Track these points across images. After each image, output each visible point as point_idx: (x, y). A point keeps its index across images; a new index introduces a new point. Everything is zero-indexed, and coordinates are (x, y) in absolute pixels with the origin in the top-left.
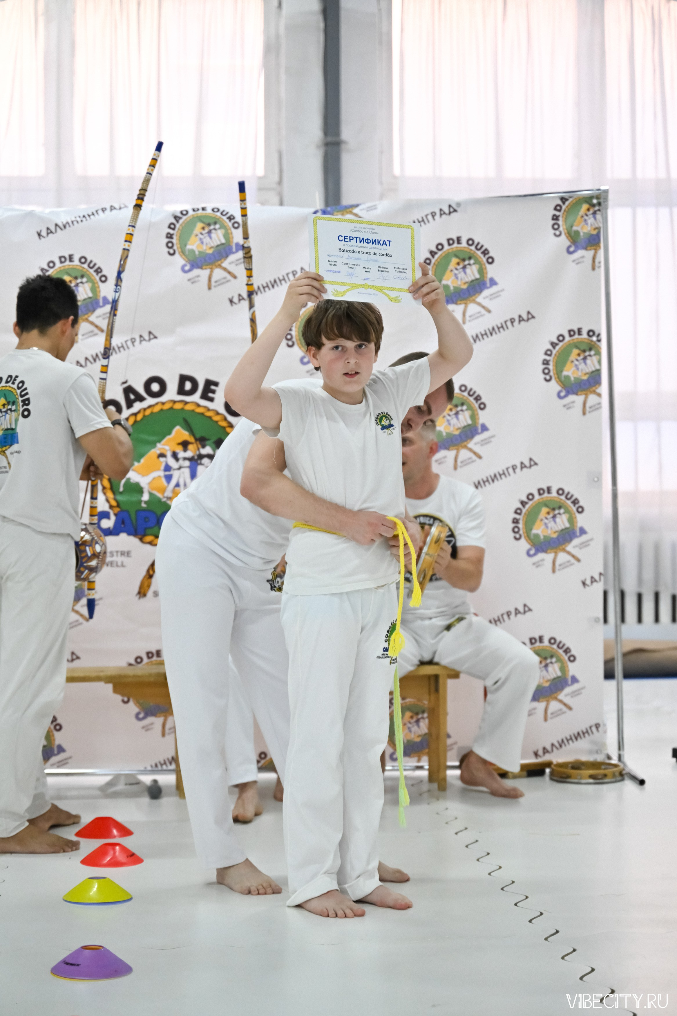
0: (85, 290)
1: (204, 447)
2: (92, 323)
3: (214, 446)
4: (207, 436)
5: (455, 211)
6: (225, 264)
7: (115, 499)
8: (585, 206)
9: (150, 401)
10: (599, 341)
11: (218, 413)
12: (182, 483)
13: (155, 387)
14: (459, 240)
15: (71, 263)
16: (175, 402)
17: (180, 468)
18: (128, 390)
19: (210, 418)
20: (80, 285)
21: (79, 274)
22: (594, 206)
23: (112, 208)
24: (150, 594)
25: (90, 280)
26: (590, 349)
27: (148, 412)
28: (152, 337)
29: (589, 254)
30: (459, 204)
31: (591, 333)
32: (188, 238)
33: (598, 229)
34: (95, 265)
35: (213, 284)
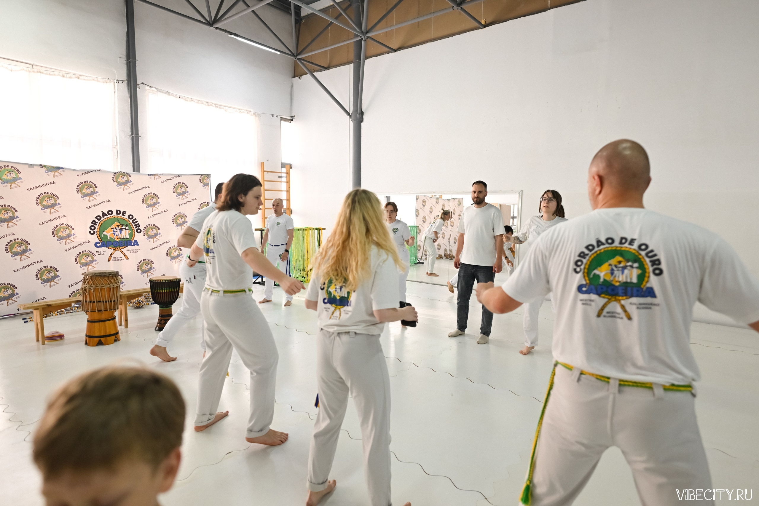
0: (91, 189)
1: (123, 226)
2: (93, 197)
3: (125, 226)
4: (124, 224)
6: (128, 185)
7: (101, 239)
8: (206, 177)
9: (109, 216)
11: (126, 219)
12: (118, 235)
13: (110, 213)
15: (87, 183)
17: (117, 231)
18: (103, 213)
19: (124, 220)
21: (90, 186)
22: (208, 177)
23: (97, 170)
24: (111, 260)
25: (92, 187)
27: (108, 218)
28: (109, 201)
29: (207, 187)
30: (180, 175)
31: (208, 203)
33: (209, 182)
34: (94, 183)
35: (125, 189)
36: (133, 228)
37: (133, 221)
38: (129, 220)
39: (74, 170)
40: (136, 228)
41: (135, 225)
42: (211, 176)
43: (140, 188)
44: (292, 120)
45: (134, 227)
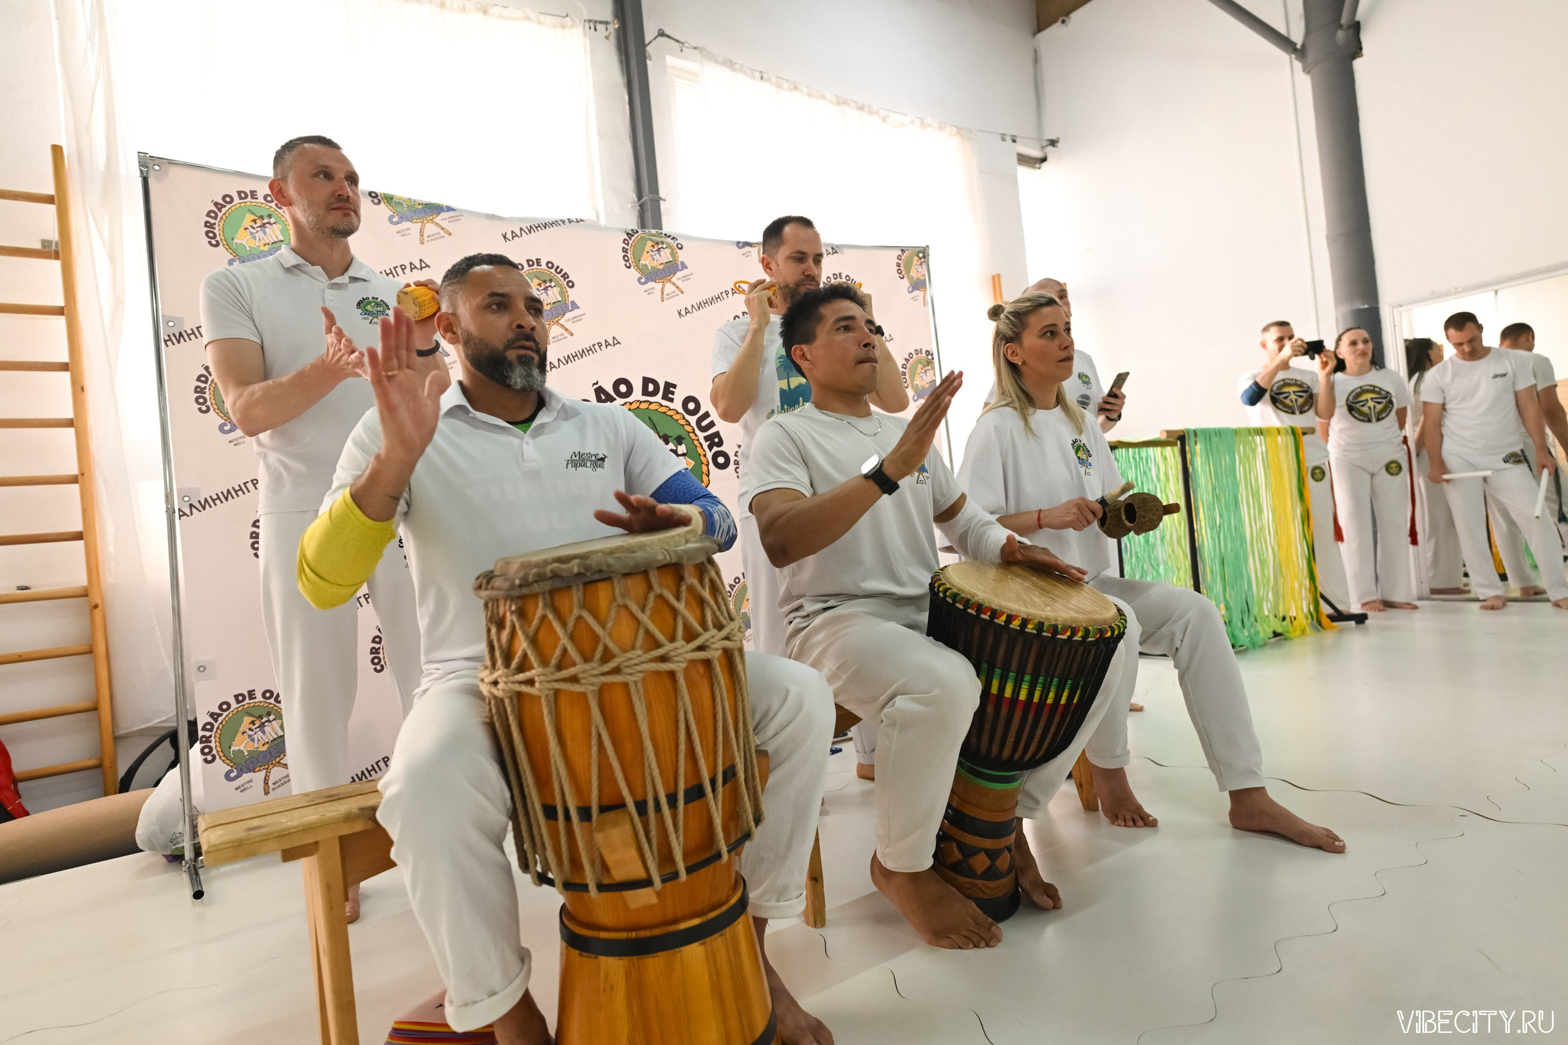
0: (554, 293)
2: (562, 326)
3: (675, 442)
4: (669, 434)
5: (836, 252)
6: (674, 280)
8: (916, 258)
9: (619, 401)
10: (933, 359)
11: (678, 413)
14: (840, 274)
15: (539, 267)
16: (641, 402)
18: (599, 391)
19: (671, 416)
20: (549, 288)
21: (548, 279)
22: (920, 258)
23: (570, 221)
25: (558, 285)
26: (928, 365)
28: (616, 342)
29: (921, 294)
30: (837, 246)
31: (928, 353)
32: (642, 255)
33: (924, 275)
34: (562, 270)
35: (665, 297)
36: (700, 450)
37: (699, 422)
38: (687, 417)
39: (493, 217)
40: (710, 447)
41: (706, 438)
42: (930, 252)
43: (716, 293)
44: (1044, 160)
45: (705, 445)
